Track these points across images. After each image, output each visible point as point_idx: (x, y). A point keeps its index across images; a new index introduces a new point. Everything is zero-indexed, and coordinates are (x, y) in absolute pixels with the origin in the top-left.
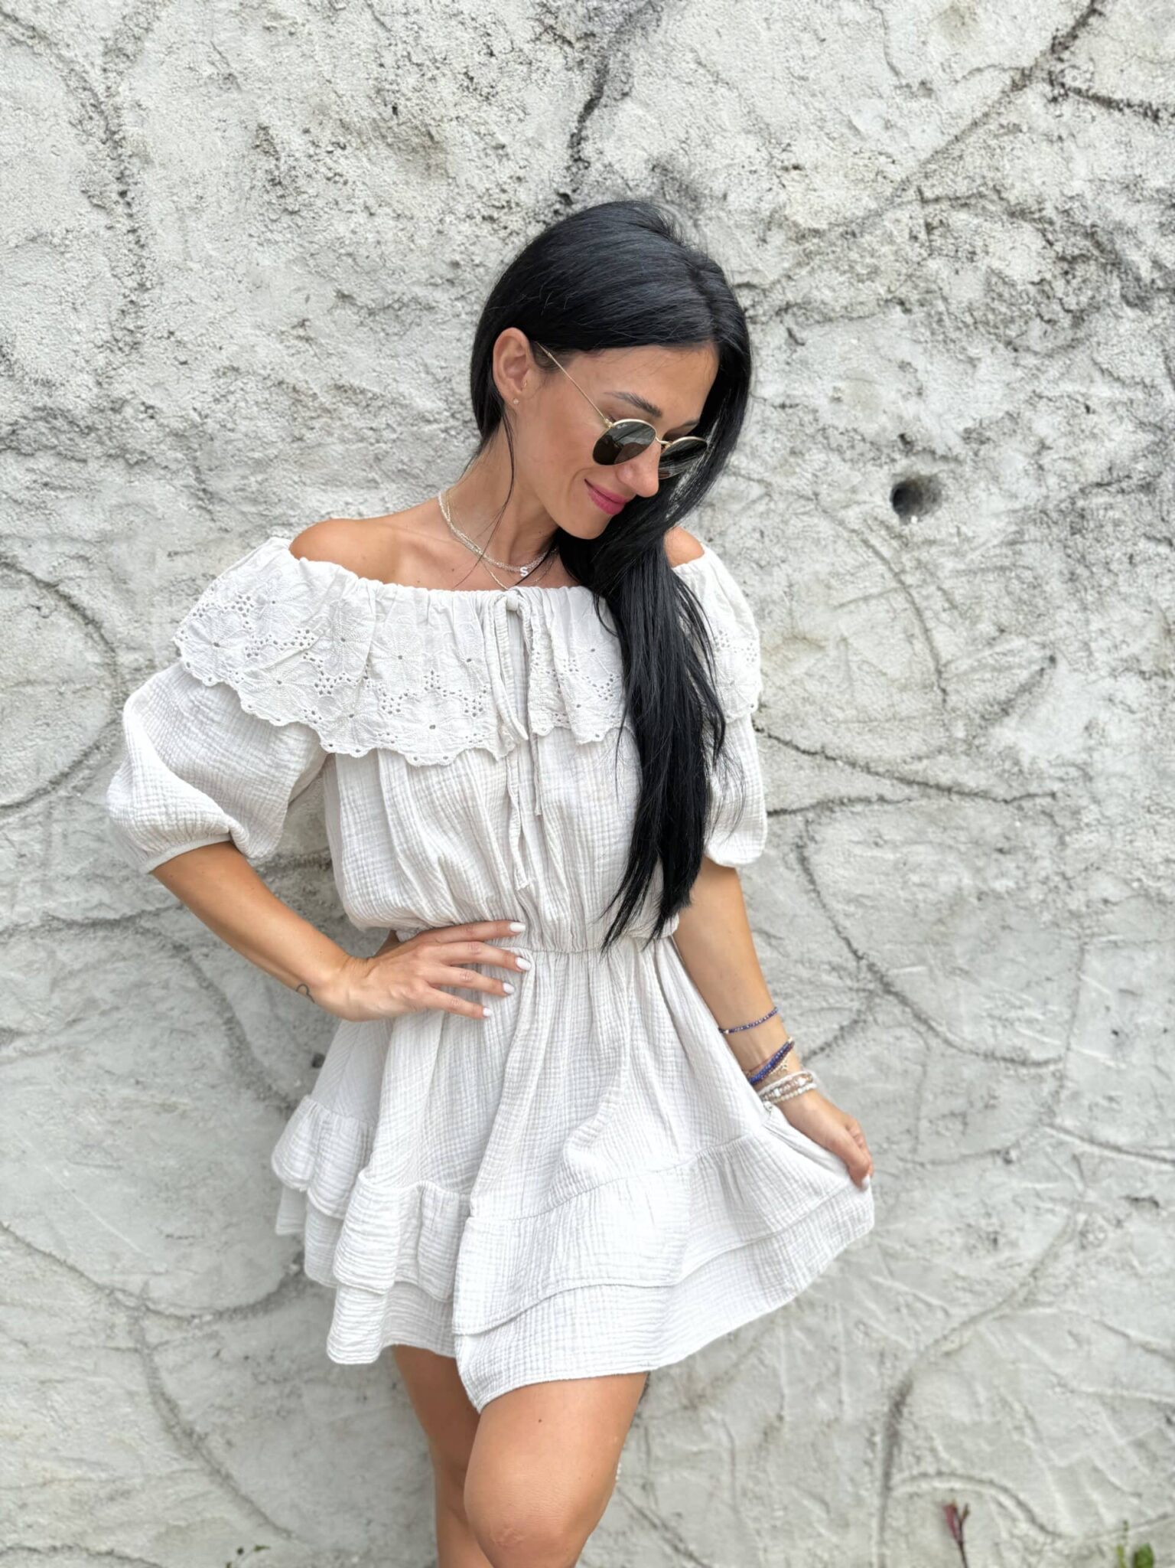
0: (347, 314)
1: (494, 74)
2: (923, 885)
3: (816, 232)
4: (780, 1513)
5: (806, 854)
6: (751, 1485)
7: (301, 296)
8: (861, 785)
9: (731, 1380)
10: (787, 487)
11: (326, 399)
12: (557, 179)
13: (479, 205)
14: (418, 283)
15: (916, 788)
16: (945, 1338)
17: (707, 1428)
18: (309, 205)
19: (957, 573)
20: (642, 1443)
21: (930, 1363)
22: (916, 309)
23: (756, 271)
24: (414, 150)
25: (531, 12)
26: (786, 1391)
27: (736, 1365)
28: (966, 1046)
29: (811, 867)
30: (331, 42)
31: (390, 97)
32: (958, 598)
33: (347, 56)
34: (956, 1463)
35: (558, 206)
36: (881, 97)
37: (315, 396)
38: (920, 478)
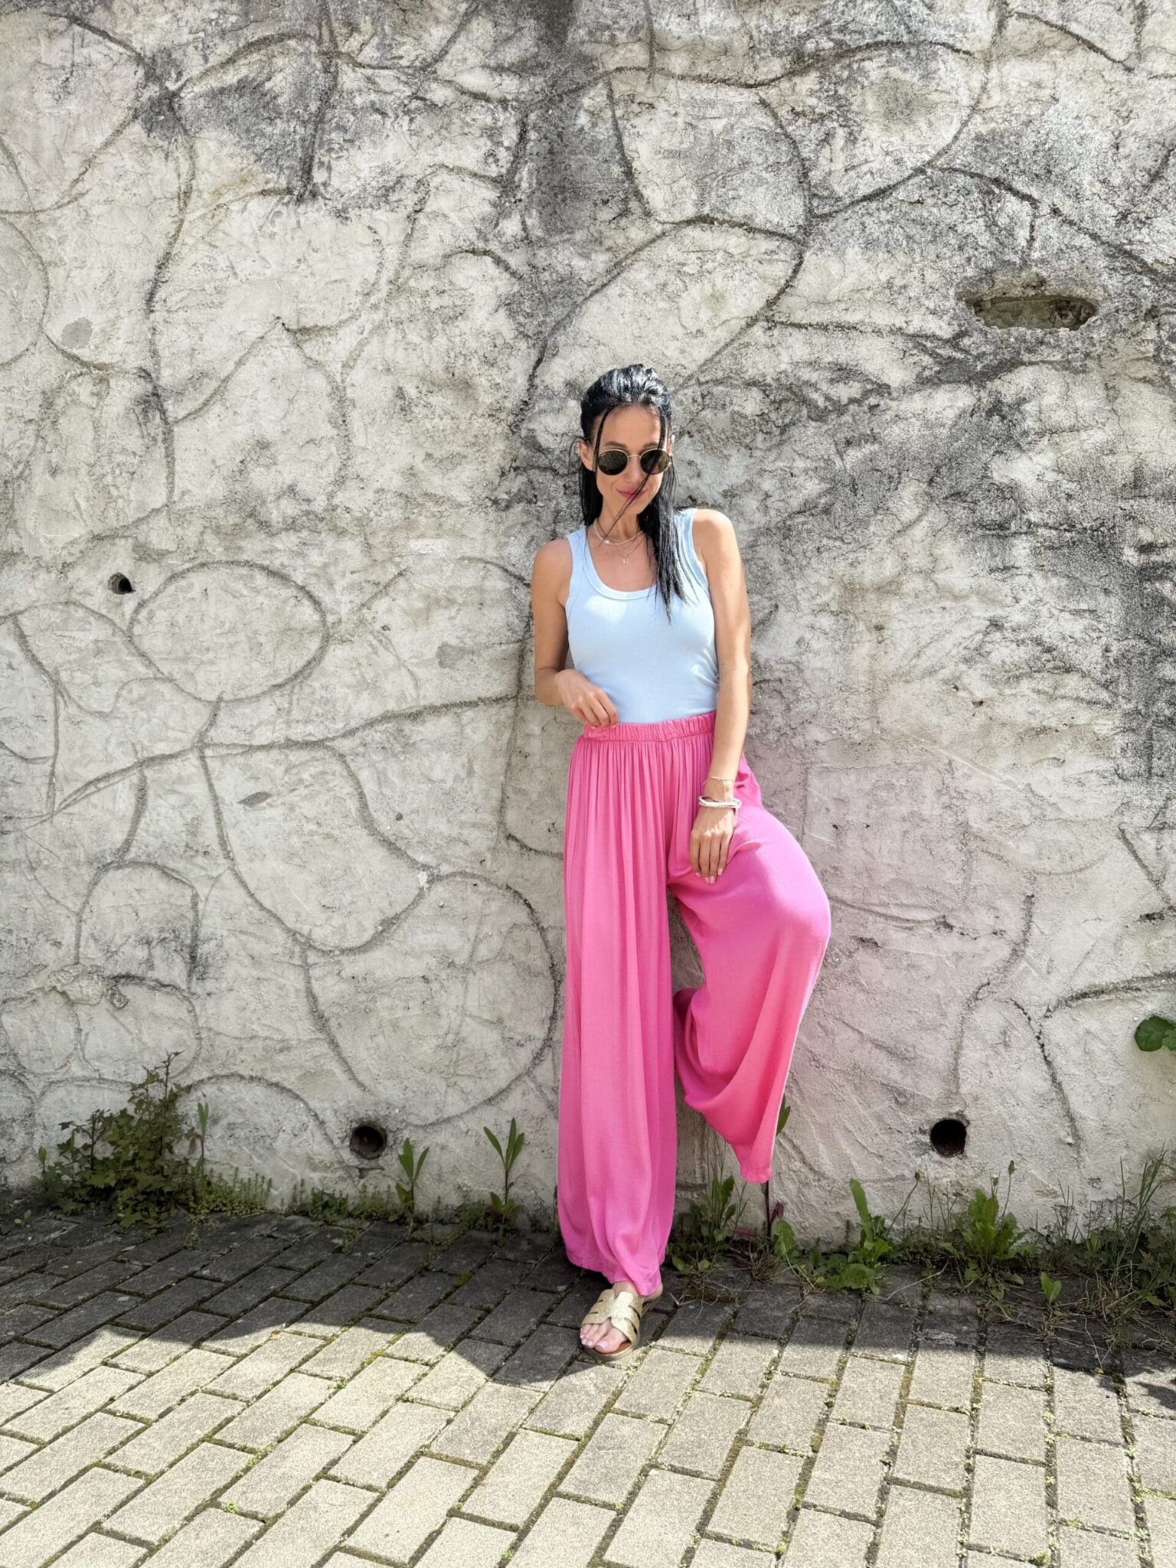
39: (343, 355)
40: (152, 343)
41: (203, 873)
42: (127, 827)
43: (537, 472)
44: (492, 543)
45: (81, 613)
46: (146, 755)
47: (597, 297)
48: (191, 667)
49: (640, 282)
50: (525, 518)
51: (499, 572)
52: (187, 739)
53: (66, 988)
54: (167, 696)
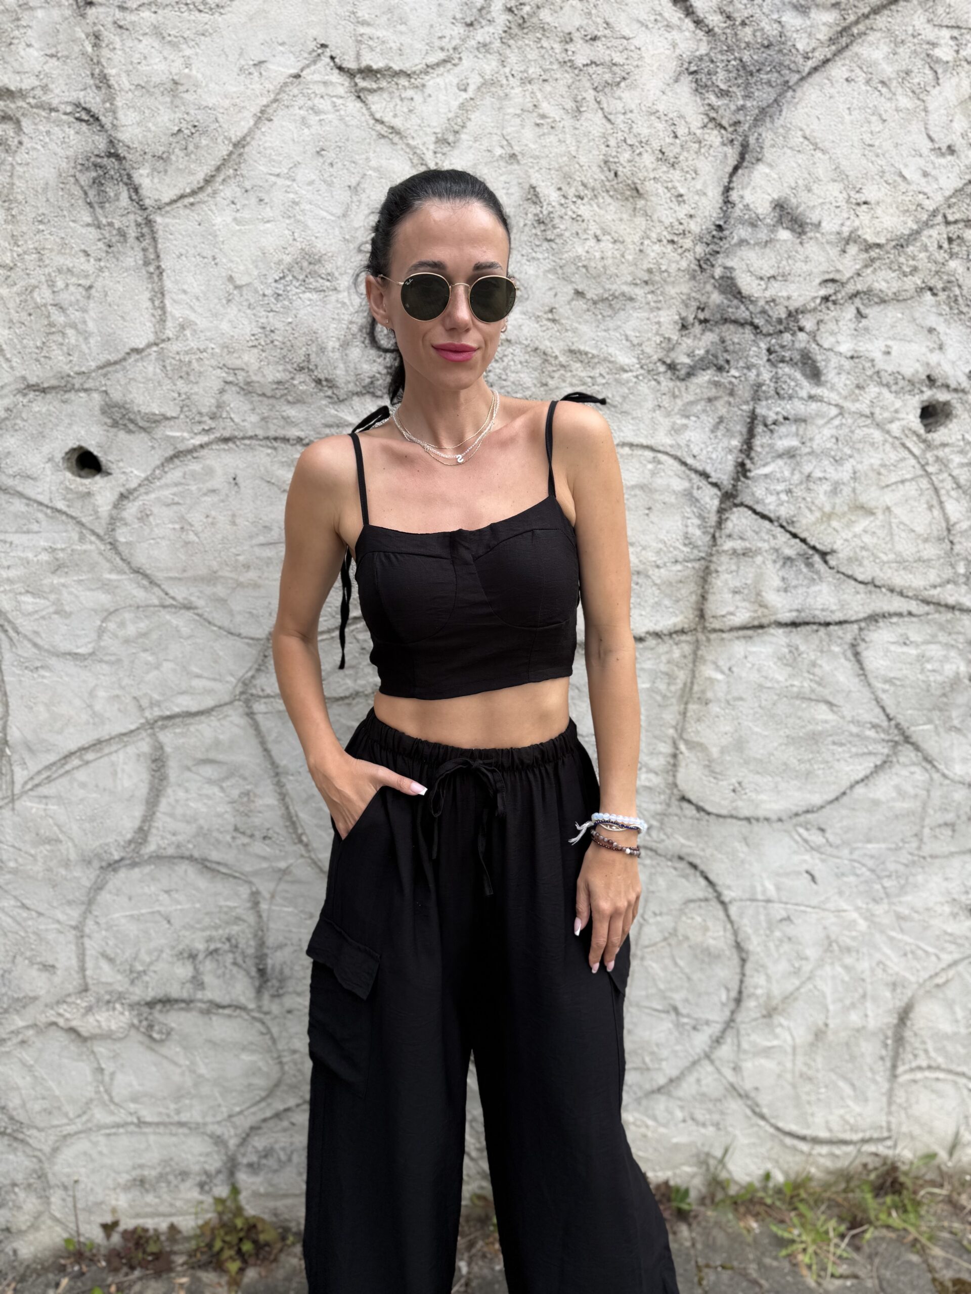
0: (581, 304)
1: (678, 150)
2: (934, 671)
3: (878, 246)
4: (823, 1090)
5: (859, 649)
6: (805, 1069)
7: (552, 293)
8: (898, 604)
9: (796, 999)
10: (853, 409)
11: (562, 359)
12: (715, 215)
13: (665, 233)
14: (626, 283)
15: (932, 606)
16: (937, 974)
17: (778, 1030)
18: (560, 236)
19: (962, 465)
20: (735, 1041)
21: (928, 992)
22: (940, 293)
23: (838, 271)
24: (627, 199)
25: (702, 109)
26: (831, 1007)
27: (798, 989)
28: (957, 778)
29: (862, 659)
30: (577, 132)
31: (613, 167)
32: (962, 481)
33: (585, 141)
34: (940, 1060)
35: (714, 233)
36: (921, 156)
37: (556, 357)
38: (938, 402)
39: (437, 123)
40: (95, 62)
41: (265, 865)
42: (138, 811)
43: (732, 327)
44: (666, 423)
45: (19, 506)
46: (157, 712)
47: (817, 77)
48: (220, 590)
49: (875, 63)
50: (713, 392)
51: (676, 465)
52: (224, 690)
53: (74, 1024)
54: (185, 631)
